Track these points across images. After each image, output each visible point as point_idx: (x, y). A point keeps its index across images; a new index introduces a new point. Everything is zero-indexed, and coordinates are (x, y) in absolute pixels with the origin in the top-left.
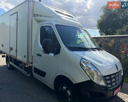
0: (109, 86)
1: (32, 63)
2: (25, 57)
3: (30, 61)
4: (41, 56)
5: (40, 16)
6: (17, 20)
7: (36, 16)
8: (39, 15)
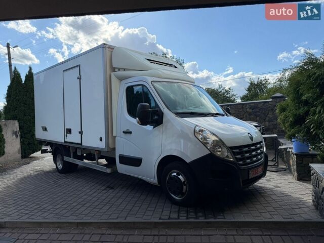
0: (241, 162)
1: (115, 148)
2: (101, 139)
3: (111, 146)
4: (130, 133)
5: (125, 70)
6: (80, 78)
7: (116, 70)
8: (122, 69)
